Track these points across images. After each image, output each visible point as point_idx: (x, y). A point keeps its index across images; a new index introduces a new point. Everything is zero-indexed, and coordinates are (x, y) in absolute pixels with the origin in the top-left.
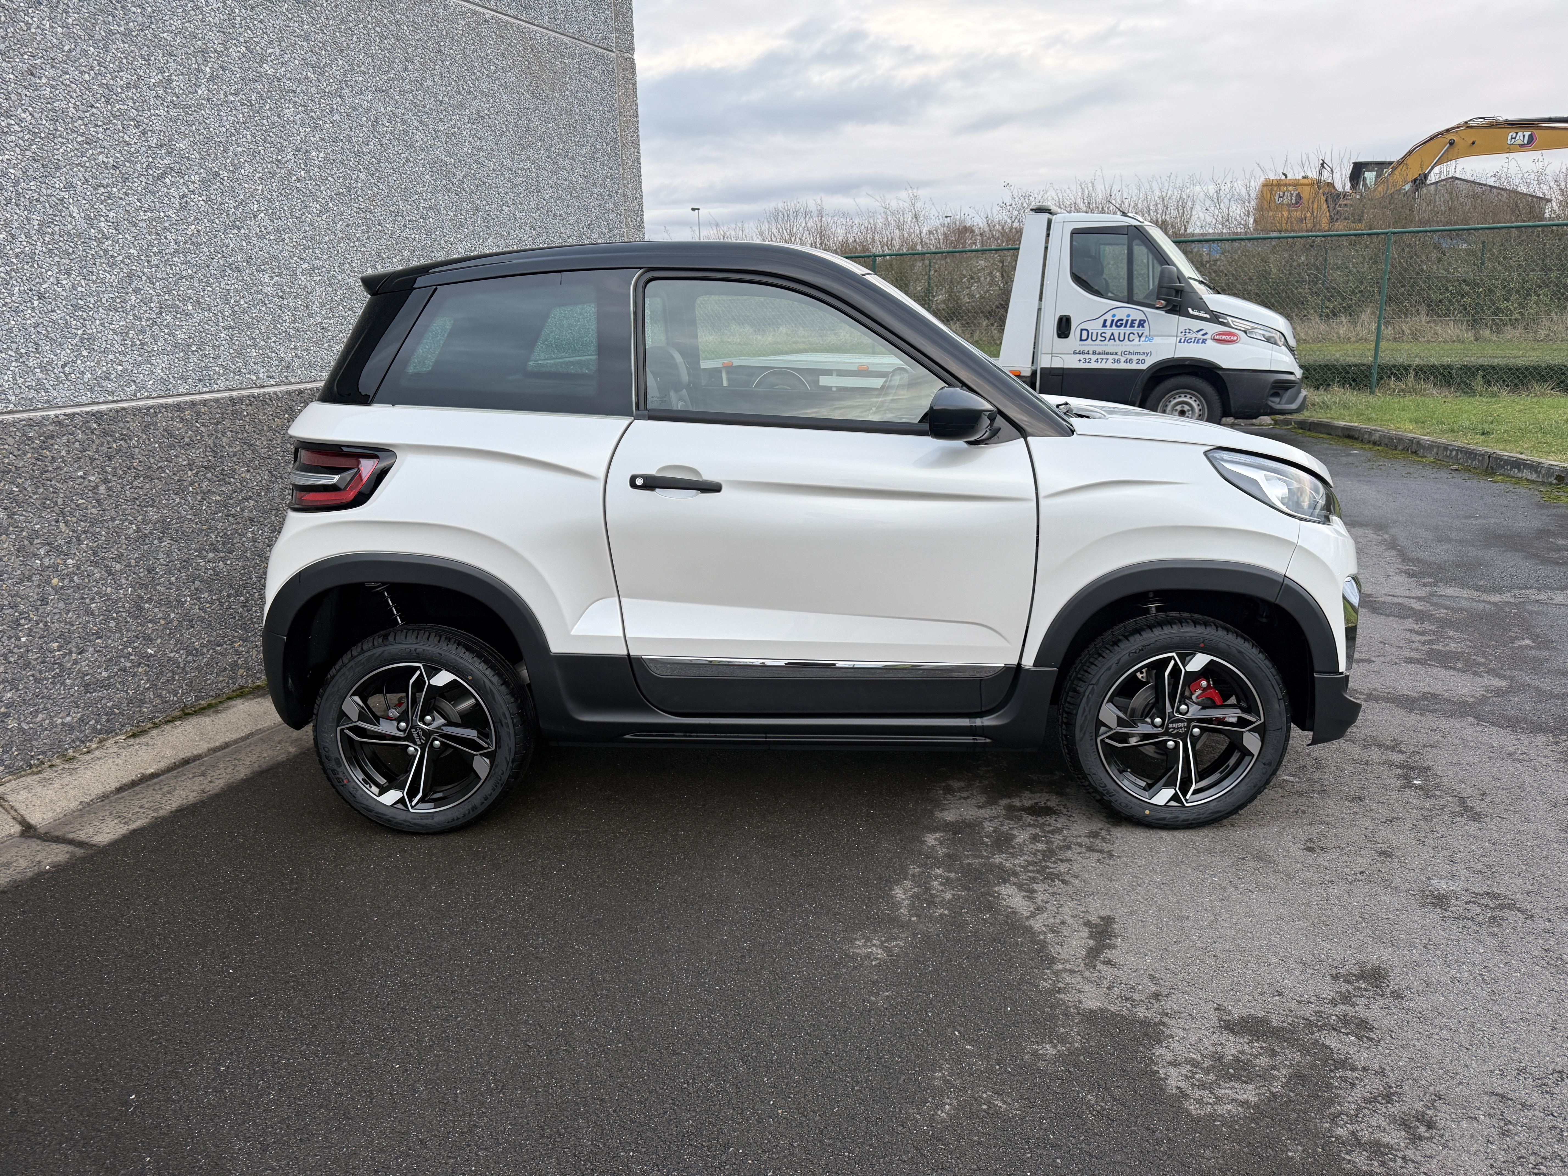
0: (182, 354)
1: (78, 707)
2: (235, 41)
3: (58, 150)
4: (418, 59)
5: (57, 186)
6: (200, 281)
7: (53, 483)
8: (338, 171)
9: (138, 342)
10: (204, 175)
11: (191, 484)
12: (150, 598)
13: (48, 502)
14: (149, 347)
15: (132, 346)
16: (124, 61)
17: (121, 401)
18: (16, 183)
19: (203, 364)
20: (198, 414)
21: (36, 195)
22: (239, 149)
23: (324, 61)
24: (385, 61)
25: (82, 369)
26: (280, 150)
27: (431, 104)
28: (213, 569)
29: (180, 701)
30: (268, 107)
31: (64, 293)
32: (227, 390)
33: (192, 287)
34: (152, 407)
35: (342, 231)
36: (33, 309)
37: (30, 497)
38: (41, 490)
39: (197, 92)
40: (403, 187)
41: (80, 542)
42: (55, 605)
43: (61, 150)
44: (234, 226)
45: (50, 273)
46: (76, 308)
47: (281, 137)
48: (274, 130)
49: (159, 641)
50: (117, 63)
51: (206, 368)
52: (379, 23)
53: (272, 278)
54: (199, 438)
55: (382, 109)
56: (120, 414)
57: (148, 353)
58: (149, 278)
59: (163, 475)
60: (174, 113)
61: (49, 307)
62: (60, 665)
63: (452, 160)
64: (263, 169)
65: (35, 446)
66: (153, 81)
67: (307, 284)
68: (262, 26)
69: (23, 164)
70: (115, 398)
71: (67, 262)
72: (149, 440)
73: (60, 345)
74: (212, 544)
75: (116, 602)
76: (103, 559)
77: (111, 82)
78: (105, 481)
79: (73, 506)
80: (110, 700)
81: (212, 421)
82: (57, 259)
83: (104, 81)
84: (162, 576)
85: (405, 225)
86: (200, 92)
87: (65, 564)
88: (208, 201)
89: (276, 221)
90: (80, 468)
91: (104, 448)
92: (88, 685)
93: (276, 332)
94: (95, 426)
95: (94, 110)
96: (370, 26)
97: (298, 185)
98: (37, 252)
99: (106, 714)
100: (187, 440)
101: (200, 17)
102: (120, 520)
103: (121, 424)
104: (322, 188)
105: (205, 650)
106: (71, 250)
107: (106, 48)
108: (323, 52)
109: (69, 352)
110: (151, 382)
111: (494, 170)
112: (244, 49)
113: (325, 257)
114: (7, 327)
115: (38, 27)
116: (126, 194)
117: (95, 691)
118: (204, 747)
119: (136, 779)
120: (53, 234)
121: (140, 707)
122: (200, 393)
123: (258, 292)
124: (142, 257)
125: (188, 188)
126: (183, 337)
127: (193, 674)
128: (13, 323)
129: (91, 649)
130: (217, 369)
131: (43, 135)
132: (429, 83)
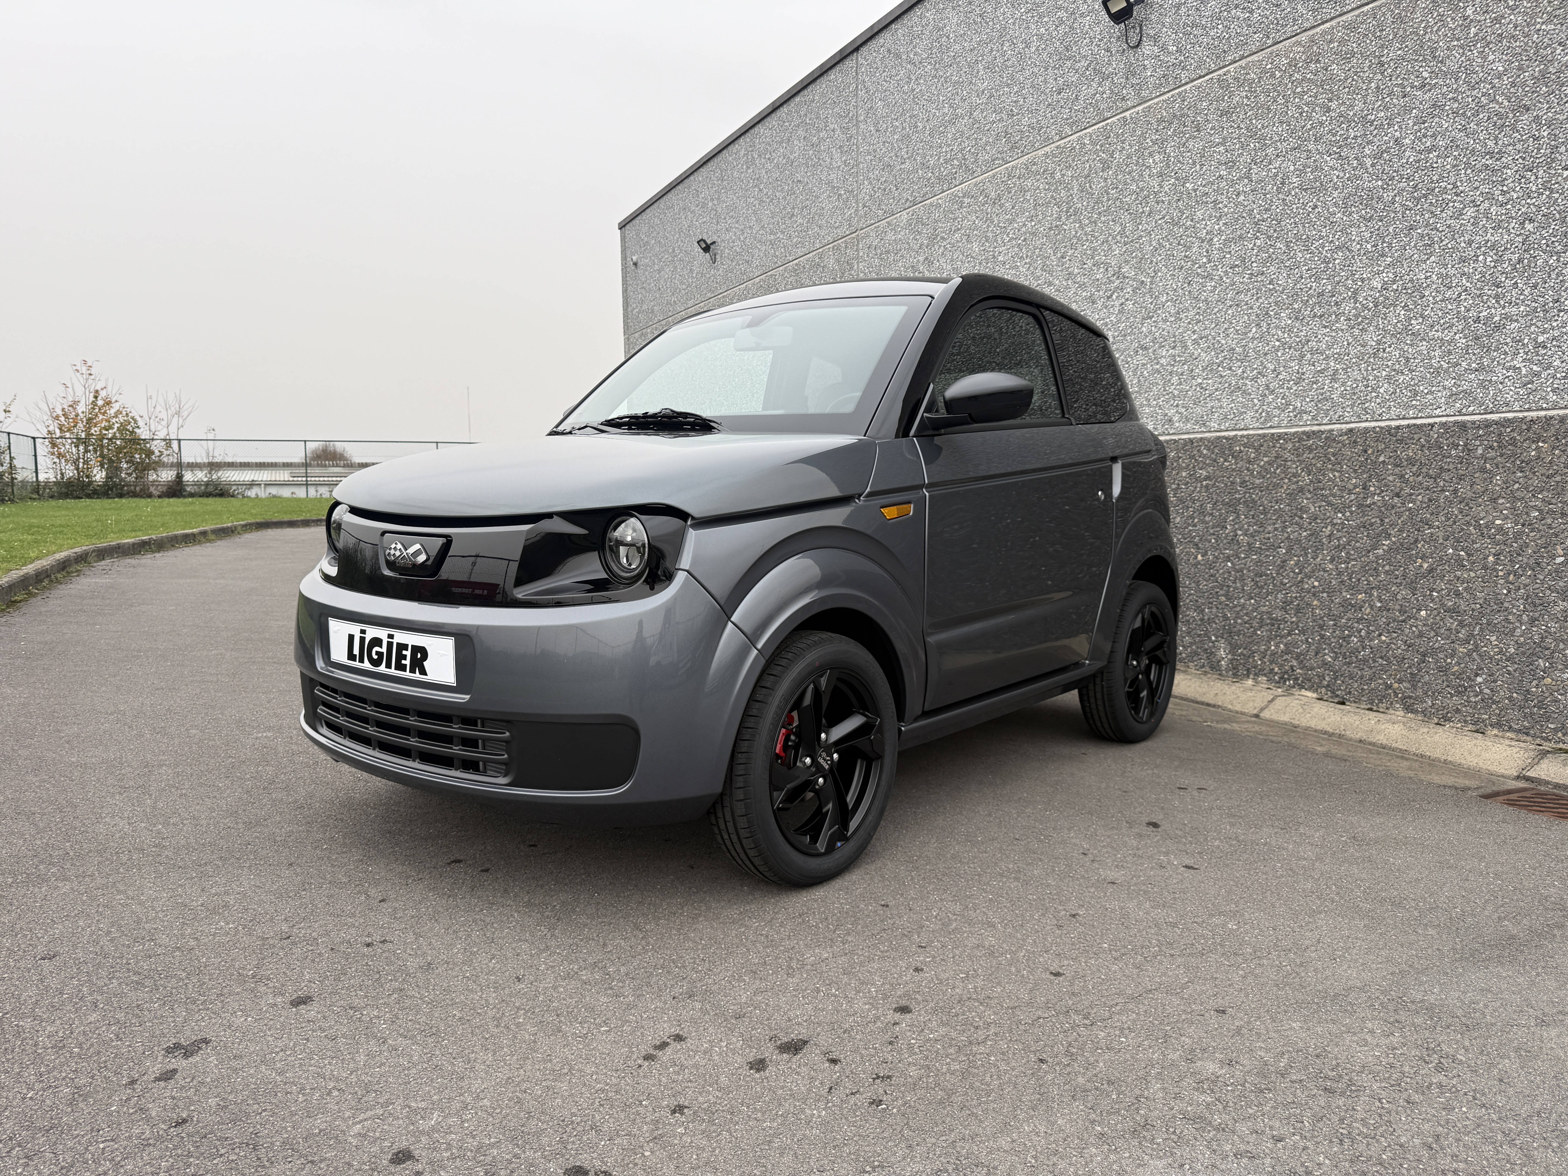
26: (1190, 248)
55: (1292, 168)
97: (1199, 271)
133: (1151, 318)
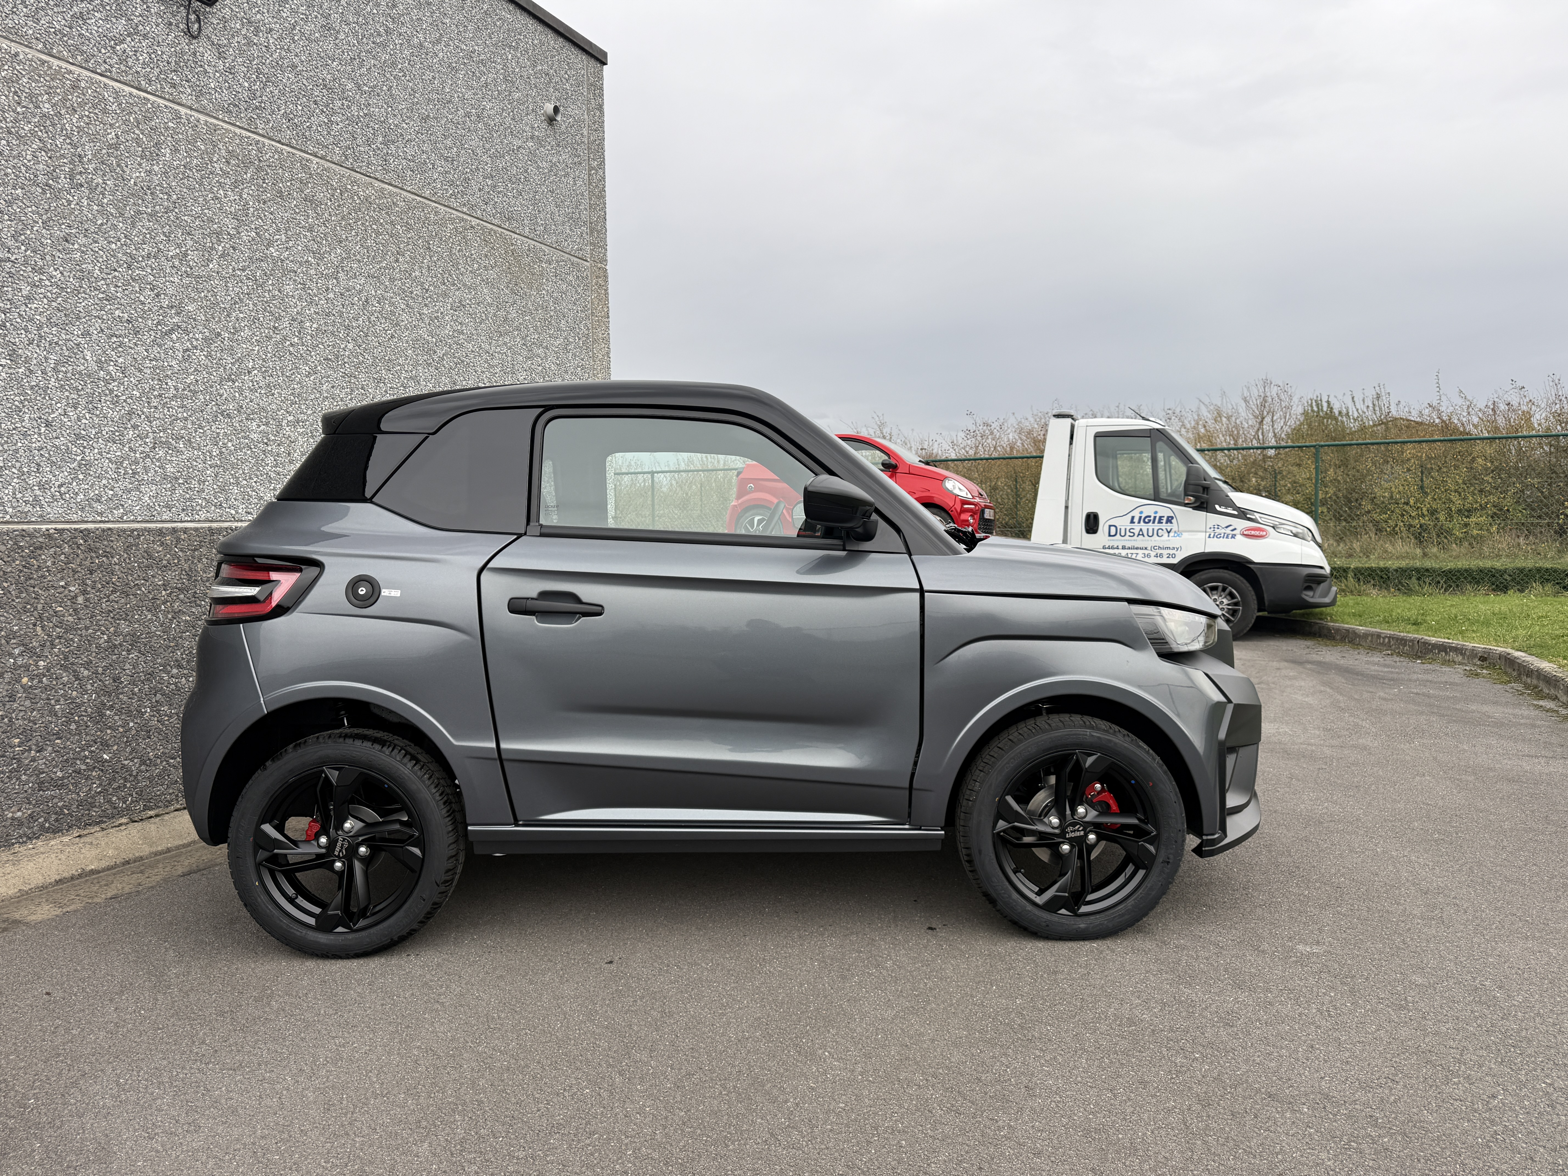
0: (169, 486)
1: (30, 803)
2: (246, 227)
3: (80, 303)
4: (409, 253)
5: (76, 333)
6: (193, 423)
7: (36, 589)
8: (329, 340)
9: (130, 472)
10: (207, 334)
11: (164, 603)
12: (112, 706)
13: (29, 607)
14: (140, 476)
15: (124, 474)
16: (148, 236)
17: (108, 522)
18: (40, 328)
19: (188, 496)
20: (178, 540)
21: (56, 339)
22: (241, 315)
23: (324, 249)
24: (378, 253)
25: (77, 490)
26: (278, 319)
27: (417, 291)
28: (176, 684)
29: (128, 809)
30: (270, 282)
31: (69, 423)
32: (207, 520)
33: (185, 428)
34: (136, 530)
35: (327, 391)
36: (40, 434)
37: (13, 600)
38: (24, 595)
39: (208, 265)
40: (387, 358)
41: (53, 646)
42: (22, 702)
43: (83, 304)
44: (229, 380)
45: (59, 405)
46: (78, 436)
47: (280, 308)
48: (274, 302)
49: (115, 747)
50: (141, 237)
51: (190, 499)
52: (376, 221)
53: (259, 426)
54: (176, 561)
55: (373, 292)
56: (106, 533)
57: (138, 481)
58: (147, 417)
59: (139, 592)
60: (186, 281)
61: (54, 434)
62: (19, 761)
63: (434, 340)
64: (261, 333)
65: (24, 554)
66: (172, 254)
67: (292, 434)
68: (272, 217)
69: (48, 312)
70: (103, 519)
71: (76, 397)
72: (130, 559)
73: (60, 467)
74: (177, 661)
75: (79, 706)
76: (72, 664)
77: (134, 252)
78: (84, 592)
79: (51, 612)
80: (61, 799)
81: (190, 547)
82: (67, 394)
83: (128, 251)
84: (126, 686)
85: (386, 391)
86: (211, 266)
87: (37, 666)
88: (209, 356)
89: (267, 378)
90: (62, 579)
91: (87, 563)
92: (42, 783)
93: (258, 473)
94: (81, 541)
95: (116, 274)
96: (367, 224)
97: (291, 349)
98: (50, 386)
99: (56, 813)
100: (165, 562)
101: (219, 205)
102: (93, 630)
103: (105, 543)
104: (313, 353)
105: (159, 761)
106: (80, 388)
107: (133, 225)
108: (324, 242)
109: (67, 474)
110: (138, 508)
111: (472, 351)
112: (254, 234)
113: (309, 412)
114: (14, 447)
115: (77, 204)
116: (135, 344)
117: (48, 789)
118: (146, 850)
119: (77, 873)
120: (66, 373)
121: (89, 810)
122: (181, 522)
123: (245, 438)
124: (143, 399)
125: (192, 344)
126: (172, 470)
127: (144, 784)
128: (20, 444)
129: (50, 749)
130: (200, 501)
131: (69, 290)
132: (417, 273)
133: (234, 382)
